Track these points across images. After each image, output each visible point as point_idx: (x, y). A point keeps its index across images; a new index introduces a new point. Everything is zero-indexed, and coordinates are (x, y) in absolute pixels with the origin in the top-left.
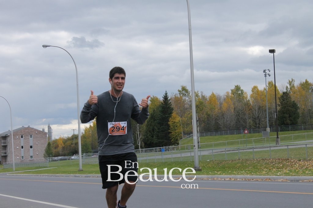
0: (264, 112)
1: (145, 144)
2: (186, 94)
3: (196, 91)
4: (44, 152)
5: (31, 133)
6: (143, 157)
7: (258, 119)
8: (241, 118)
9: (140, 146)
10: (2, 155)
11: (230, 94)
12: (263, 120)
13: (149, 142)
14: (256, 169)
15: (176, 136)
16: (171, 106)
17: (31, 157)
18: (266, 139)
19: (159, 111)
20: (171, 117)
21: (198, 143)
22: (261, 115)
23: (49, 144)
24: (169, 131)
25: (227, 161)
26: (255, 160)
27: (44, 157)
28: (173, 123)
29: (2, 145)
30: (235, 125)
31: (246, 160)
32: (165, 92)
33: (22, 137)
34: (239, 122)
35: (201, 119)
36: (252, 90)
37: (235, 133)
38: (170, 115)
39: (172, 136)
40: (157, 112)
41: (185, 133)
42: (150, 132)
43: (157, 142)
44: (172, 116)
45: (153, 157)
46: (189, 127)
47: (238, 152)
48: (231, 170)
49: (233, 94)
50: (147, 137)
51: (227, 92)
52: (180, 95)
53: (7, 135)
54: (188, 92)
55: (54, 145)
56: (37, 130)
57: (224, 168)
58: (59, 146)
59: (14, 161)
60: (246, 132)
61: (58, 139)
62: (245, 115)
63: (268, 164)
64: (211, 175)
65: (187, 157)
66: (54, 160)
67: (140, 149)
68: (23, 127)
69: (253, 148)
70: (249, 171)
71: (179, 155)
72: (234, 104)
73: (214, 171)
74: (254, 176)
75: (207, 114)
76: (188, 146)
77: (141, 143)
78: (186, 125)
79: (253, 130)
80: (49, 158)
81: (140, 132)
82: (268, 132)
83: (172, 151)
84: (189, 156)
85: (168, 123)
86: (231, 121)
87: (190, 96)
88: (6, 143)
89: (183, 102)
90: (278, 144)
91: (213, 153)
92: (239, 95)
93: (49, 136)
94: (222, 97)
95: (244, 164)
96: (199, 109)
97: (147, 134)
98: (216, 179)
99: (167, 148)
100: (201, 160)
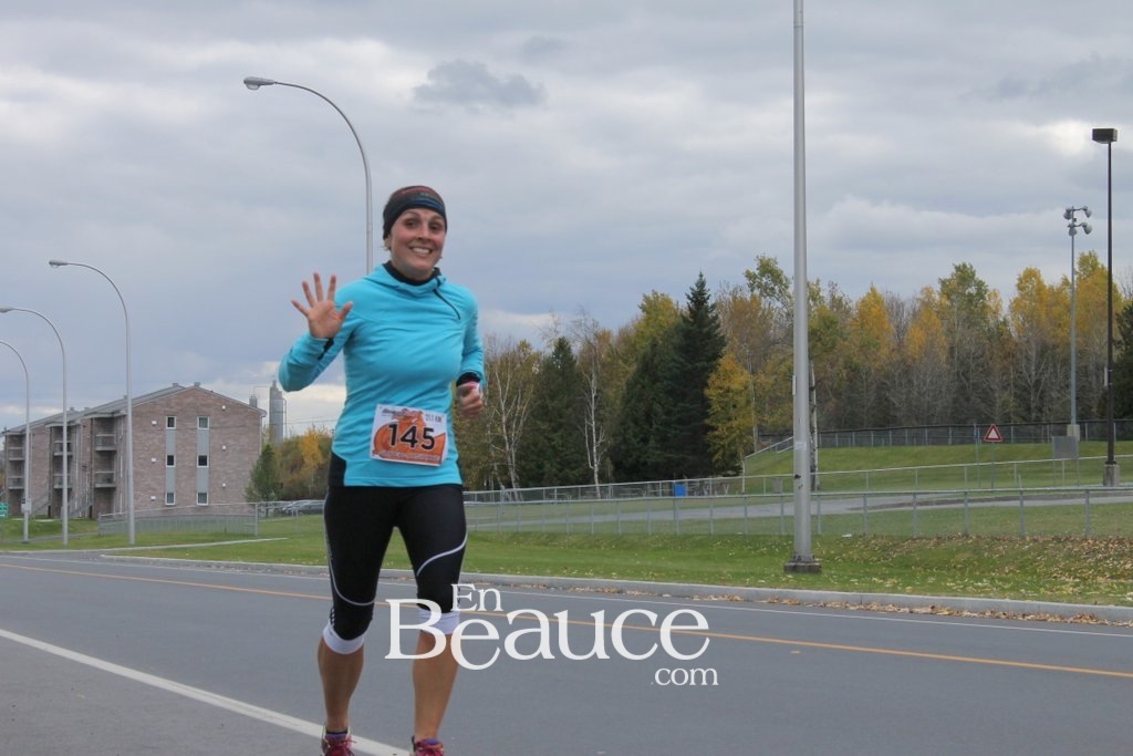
0: (1059, 366)
1: (618, 465)
2: (773, 289)
3: (812, 279)
4: (249, 480)
5: (204, 409)
6: (605, 513)
7: (1036, 391)
8: (974, 384)
9: (598, 473)
10: (98, 486)
11: (937, 297)
12: (1054, 394)
13: (630, 460)
14: (1031, 575)
15: (733, 442)
16: (718, 331)
17: (202, 496)
18: (1063, 468)
19: (671, 347)
20: (716, 370)
21: (812, 470)
23: (267, 454)
24: (707, 421)
25: (920, 538)
26: (1028, 539)
27: (249, 500)
28: (721, 391)
29: (99, 449)
30: (949, 411)
31: (993, 539)
32: (698, 278)
33: (171, 422)
34: (968, 399)
35: (826, 381)
36: (1017, 282)
37: (950, 441)
38: (714, 362)
39: (717, 441)
40: (665, 351)
41: (765, 434)
42: (636, 422)
43: (660, 460)
44: (720, 369)
45: (640, 517)
46: (780, 410)
47: (963, 509)
48: (932, 575)
49: (949, 298)
50: (625, 441)
51: (926, 289)
52: (752, 291)
53: (118, 412)
54: (781, 281)
55: (289, 457)
56: (225, 400)
57: (907, 567)
58: (306, 460)
59: (132, 507)
60: (993, 435)
61: (302, 437)
62: (988, 373)
63: (1076, 557)
64: (858, 590)
65: (769, 518)
66: (283, 512)
67: (597, 485)
68: (176, 385)
69: (1022, 496)
71: (738, 513)
72: (950, 332)
73: (867, 574)
74: (1028, 602)
75: (848, 365)
76: (774, 479)
77: (602, 462)
78: (770, 404)
79: (1016, 431)
80: (264, 503)
81: (602, 421)
82: (1072, 439)
83: (713, 493)
84: (775, 515)
85: (703, 395)
86: (934, 396)
87: (790, 297)
88: (111, 444)
89: (764, 317)
90: (1112, 484)
91: (865, 508)
92: (970, 301)
93: (272, 424)
94: (908, 306)
95: (986, 554)
96: (819, 344)
97: (625, 430)
98: (875, 607)
99: (698, 485)
100: (820, 532)
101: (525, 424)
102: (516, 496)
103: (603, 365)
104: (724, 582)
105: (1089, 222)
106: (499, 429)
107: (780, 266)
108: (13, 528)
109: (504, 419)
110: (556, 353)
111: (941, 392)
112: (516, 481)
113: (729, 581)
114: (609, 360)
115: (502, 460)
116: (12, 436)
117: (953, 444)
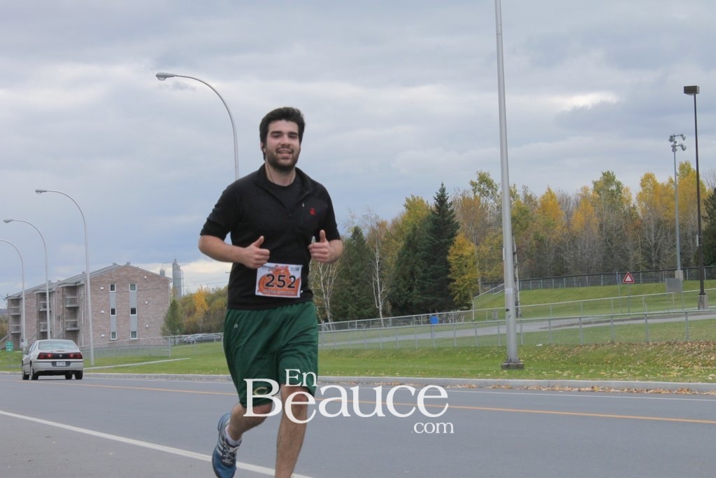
0: (669, 234)
1: (394, 306)
2: (488, 192)
3: (511, 185)
4: (163, 322)
5: (133, 279)
6: (388, 336)
7: (655, 250)
8: (616, 247)
9: (382, 311)
10: (68, 329)
11: (591, 192)
12: (667, 252)
13: (401, 302)
14: (654, 365)
15: (466, 289)
16: (454, 219)
17: (134, 334)
18: (673, 298)
19: (425, 230)
20: (453, 243)
21: (517, 305)
22: (661, 240)
23: (174, 306)
24: (449, 276)
25: (585, 345)
26: (651, 343)
27: (163, 335)
28: (457, 257)
29: (68, 306)
30: (601, 264)
31: (630, 344)
32: (441, 186)
33: (112, 288)
34: (612, 257)
35: (523, 248)
36: (640, 182)
37: (602, 284)
38: (452, 239)
39: (456, 288)
40: (421, 232)
41: (485, 283)
42: (404, 278)
43: (421, 301)
44: (456, 243)
45: (412, 337)
46: (495, 267)
47: (610, 327)
48: (592, 367)
49: (598, 193)
50: (398, 290)
51: (584, 188)
52: (475, 193)
53: (79, 282)
54: (493, 186)
55: (187, 307)
56: (147, 273)
57: (577, 363)
58: (197, 308)
59: (92, 341)
60: (628, 279)
61: (194, 294)
62: (624, 239)
63: (681, 353)
64: (547, 378)
65: (490, 336)
66: (185, 342)
67: (382, 318)
68: (115, 264)
69: (646, 317)
70: (637, 370)
71: (470, 333)
72: (600, 215)
73: (552, 369)
74: (650, 382)
75: (536, 238)
76: (492, 311)
77: (384, 303)
78: (488, 264)
79: (643, 276)
80: (173, 336)
81: (383, 278)
82: (678, 280)
83: (455, 322)
84: (493, 334)
85: (446, 259)
86: (592, 255)
87: (498, 196)
88: (75, 303)
89: (483, 209)
90: (704, 308)
91: (550, 327)
92: (613, 195)
93: (174, 287)
94: (573, 198)
95: (625, 354)
96: (518, 226)
97: (398, 283)
98: (557, 389)
99: (445, 316)
100: (522, 344)
101: (335, 281)
102: (331, 326)
103: (383, 243)
104: (465, 376)
105: (685, 143)
106: (319, 285)
107: (491, 177)
108: (15, 358)
109: (322, 279)
110: (353, 236)
111: (595, 252)
112: (331, 317)
113: (468, 375)
114: (386, 239)
115: (321, 305)
116: (12, 300)
117: (604, 285)
